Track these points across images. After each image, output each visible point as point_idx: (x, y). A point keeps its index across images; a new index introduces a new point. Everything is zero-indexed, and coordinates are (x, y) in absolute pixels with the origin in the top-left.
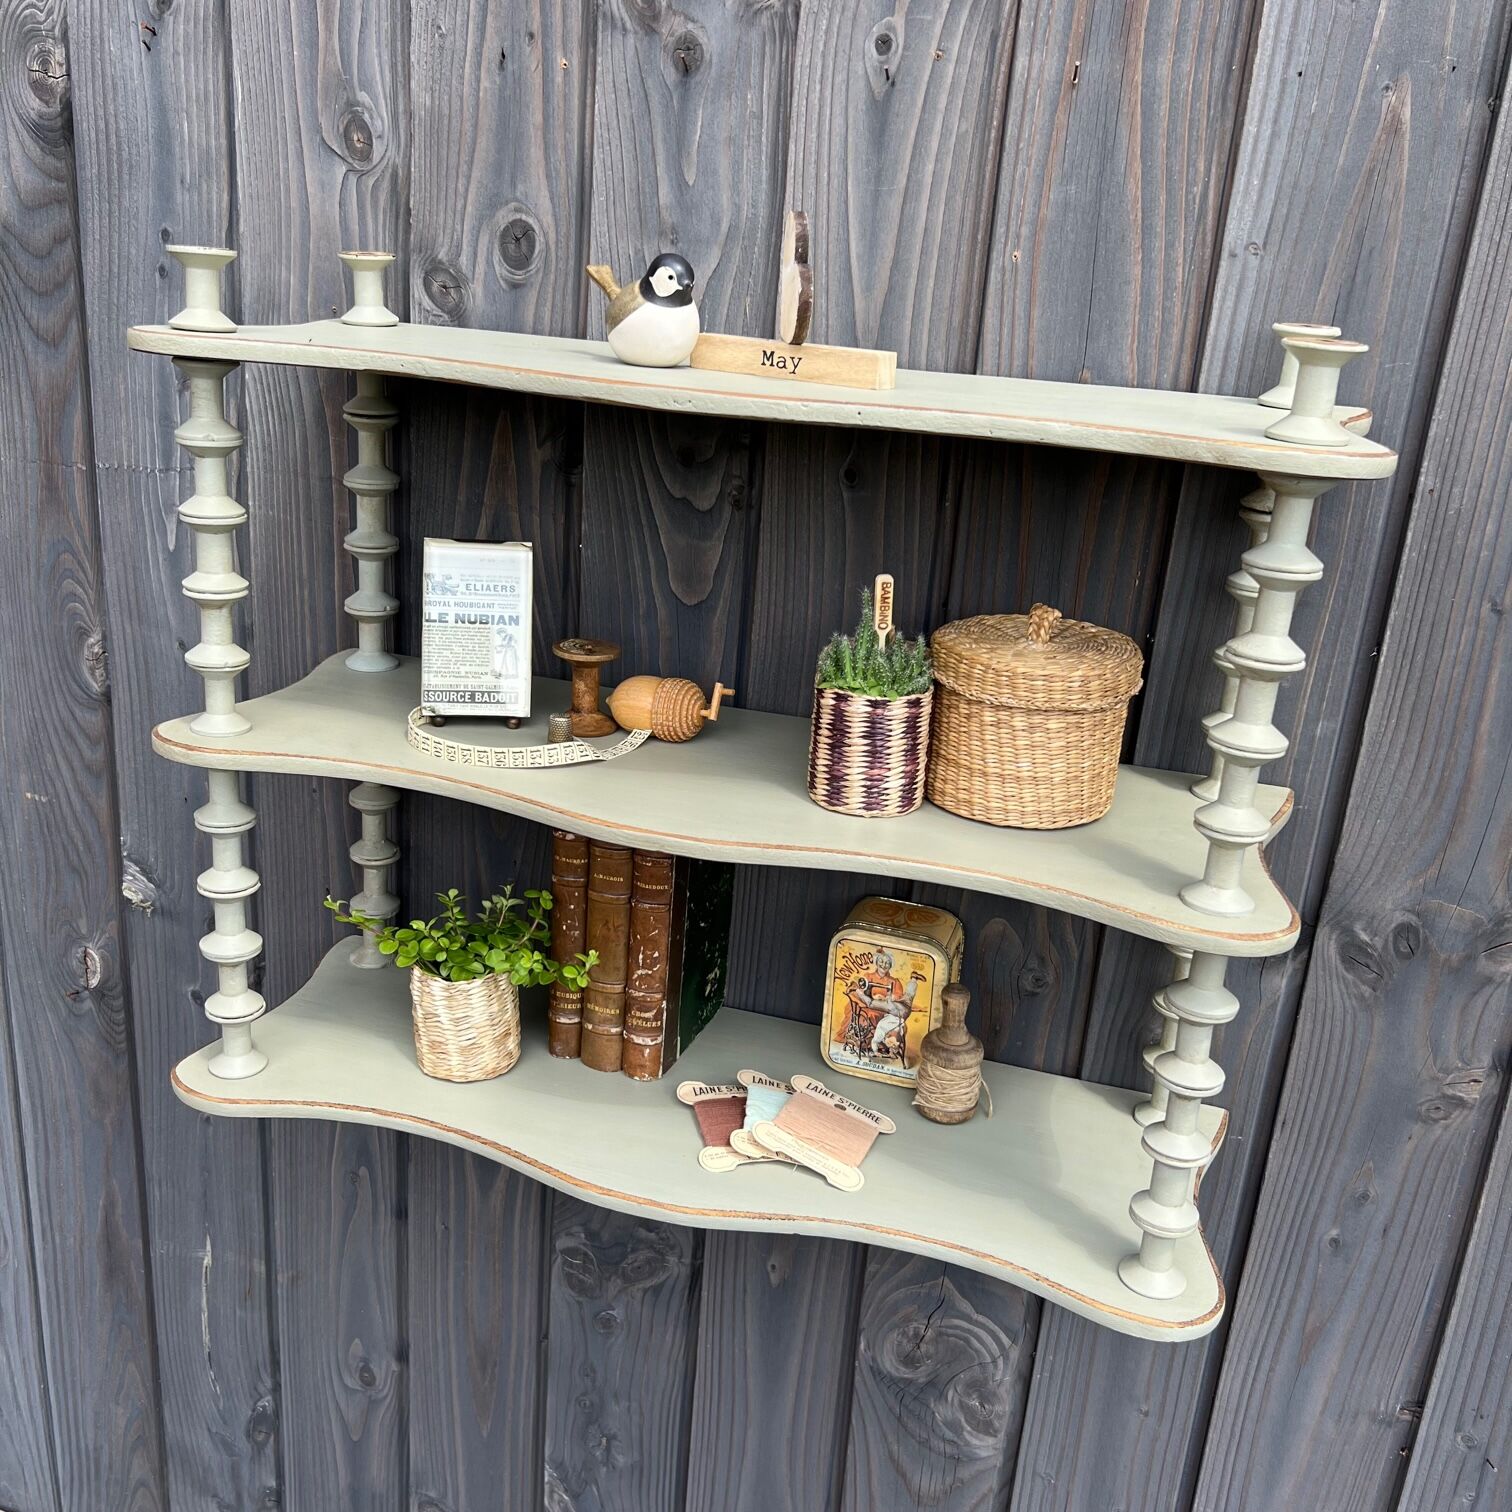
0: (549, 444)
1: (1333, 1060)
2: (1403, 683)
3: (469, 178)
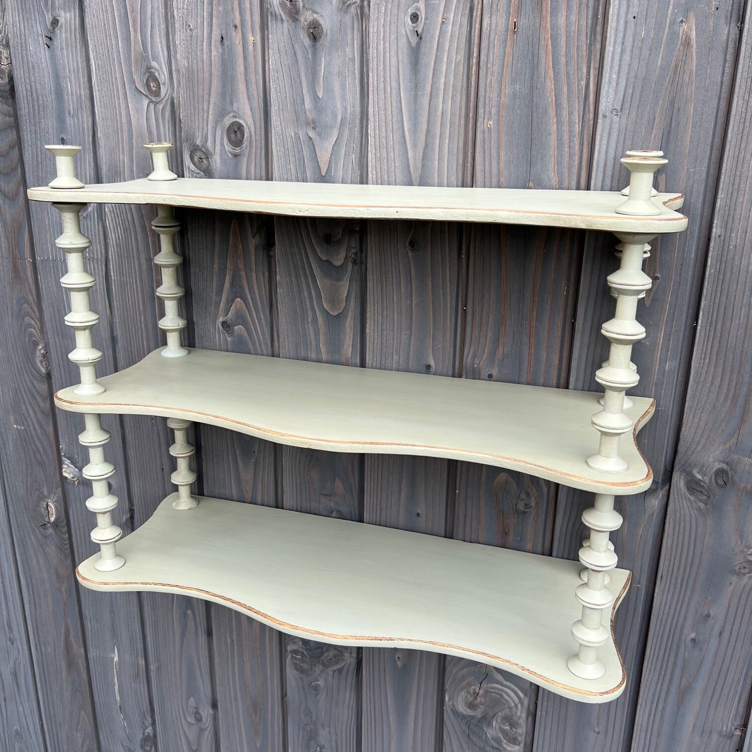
0: (258, 236)
1: (686, 543)
2: (711, 340)
3: (209, 101)
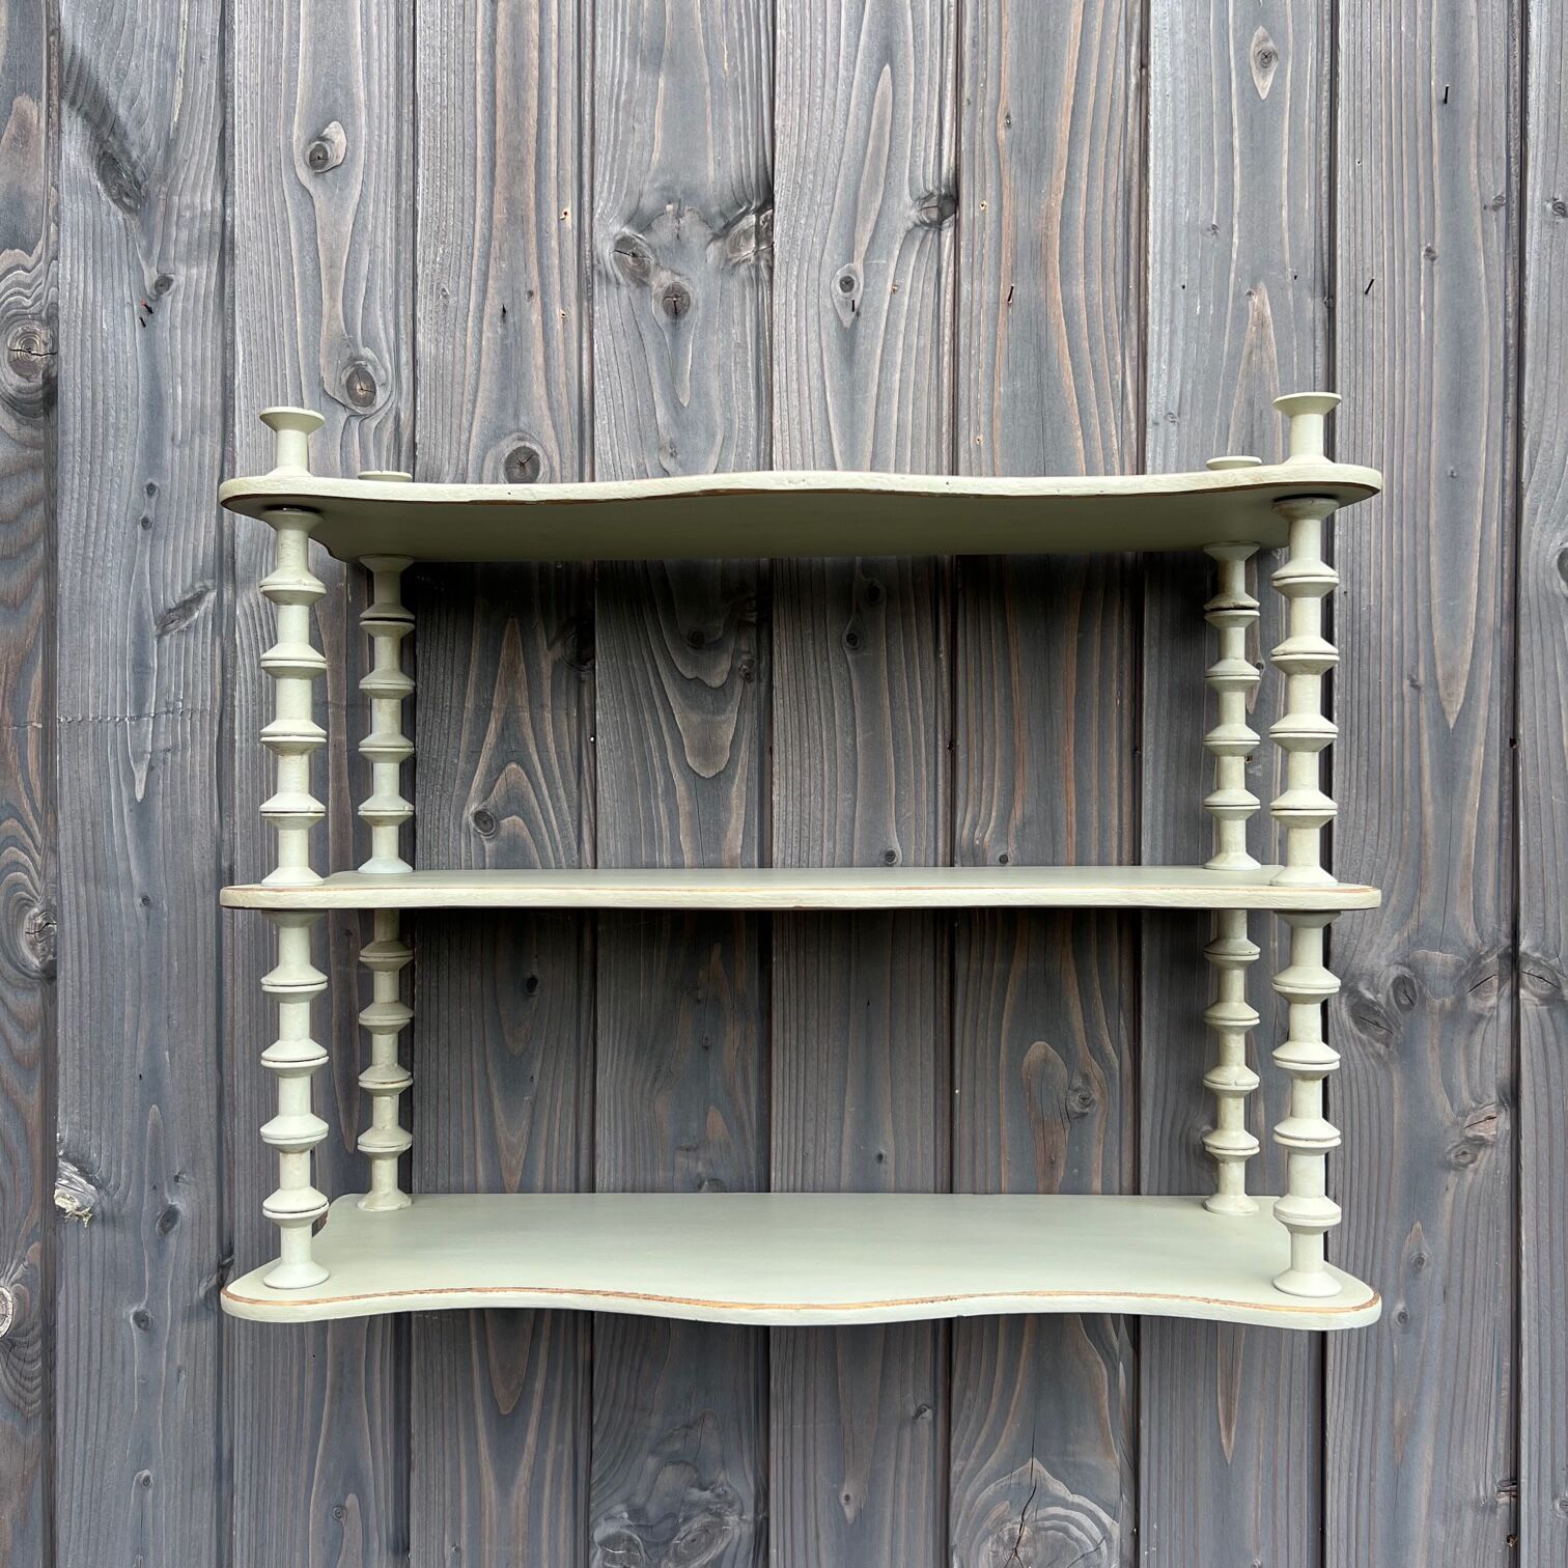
0: (558, 644)
1: (1365, 1123)
3: (472, 414)
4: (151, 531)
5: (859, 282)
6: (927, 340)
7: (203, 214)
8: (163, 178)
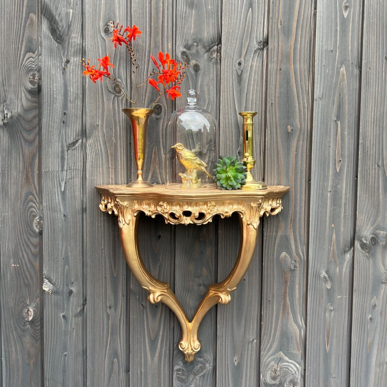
1: (363, 273)
2: (363, 183)
3: (145, 96)
4: (65, 124)
5: (243, 64)
6: (259, 78)
7: (78, 44)
8: (68, 35)
